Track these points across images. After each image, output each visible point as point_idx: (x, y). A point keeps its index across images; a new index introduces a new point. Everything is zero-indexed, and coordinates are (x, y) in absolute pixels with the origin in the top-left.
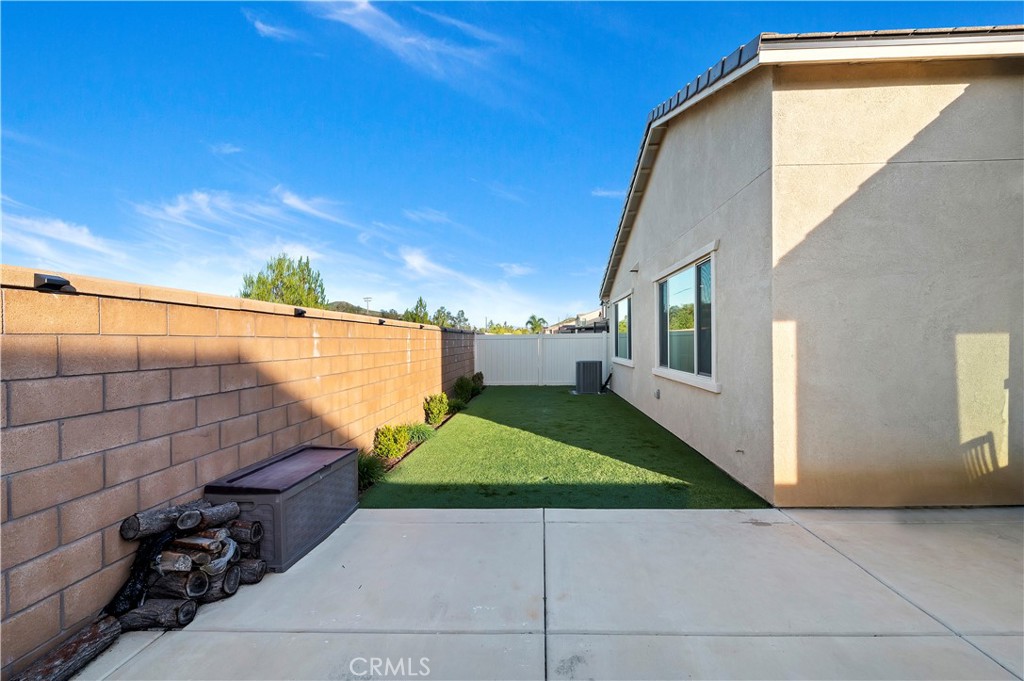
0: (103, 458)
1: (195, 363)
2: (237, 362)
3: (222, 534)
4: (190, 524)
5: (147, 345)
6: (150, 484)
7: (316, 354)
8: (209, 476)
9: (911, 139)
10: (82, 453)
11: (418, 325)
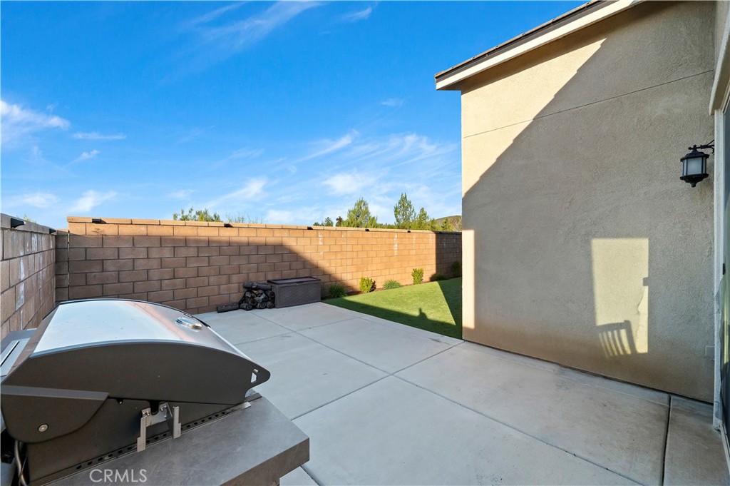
0: (239, 266)
1: (266, 245)
2: (281, 246)
3: (261, 291)
4: (254, 287)
5: (251, 239)
6: (251, 275)
7: (321, 243)
8: (270, 278)
9: (553, 97)
10: (235, 263)
11: (406, 231)
